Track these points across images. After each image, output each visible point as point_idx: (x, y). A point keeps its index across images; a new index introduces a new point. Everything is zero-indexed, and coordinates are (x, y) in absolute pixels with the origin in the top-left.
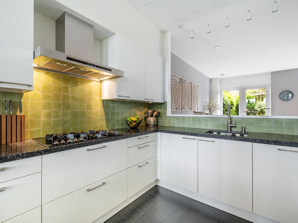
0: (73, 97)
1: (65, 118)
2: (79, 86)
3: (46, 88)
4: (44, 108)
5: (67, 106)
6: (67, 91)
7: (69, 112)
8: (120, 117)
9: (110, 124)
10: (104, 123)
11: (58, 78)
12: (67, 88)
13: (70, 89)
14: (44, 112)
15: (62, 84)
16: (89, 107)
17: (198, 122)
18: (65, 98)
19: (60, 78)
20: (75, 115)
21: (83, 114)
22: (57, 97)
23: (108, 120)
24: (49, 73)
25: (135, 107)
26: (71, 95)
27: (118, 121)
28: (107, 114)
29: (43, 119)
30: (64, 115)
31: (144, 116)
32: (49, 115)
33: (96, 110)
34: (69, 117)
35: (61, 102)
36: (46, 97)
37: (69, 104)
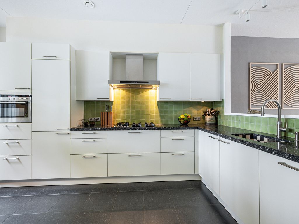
0: (136, 102)
1: (133, 114)
2: (140, 94)
3: (123, 98)
4: (122, 109)
5: (133, 107)
6: (133, 98)
7: (134, 110)
8: (173, 115)
9: (164, 120)
10: (159, 118)
11: (129, 91)
12: (133, 96)
13: (135, 96)
14: (122, 110)
15: (130, 94)
16: (147, 107)
17: (251, 122)
18: (132, 102)
19: (130, 91)
20: (138, 113)
21: (143, 112)
22: (128, 102)
23: (161, 117)
24: (124, 89)
25: (191, 106)
26: (136, 101)
27: (171, 118)
28: (161, 112)
29: (121, 114)
30: (132, 112)
31: (202, 114)
32: (124, 112)
33: (152, 110)
34: (134, 114)
35: (130, 104)
36: (123, 103)
37: (134, 106)
